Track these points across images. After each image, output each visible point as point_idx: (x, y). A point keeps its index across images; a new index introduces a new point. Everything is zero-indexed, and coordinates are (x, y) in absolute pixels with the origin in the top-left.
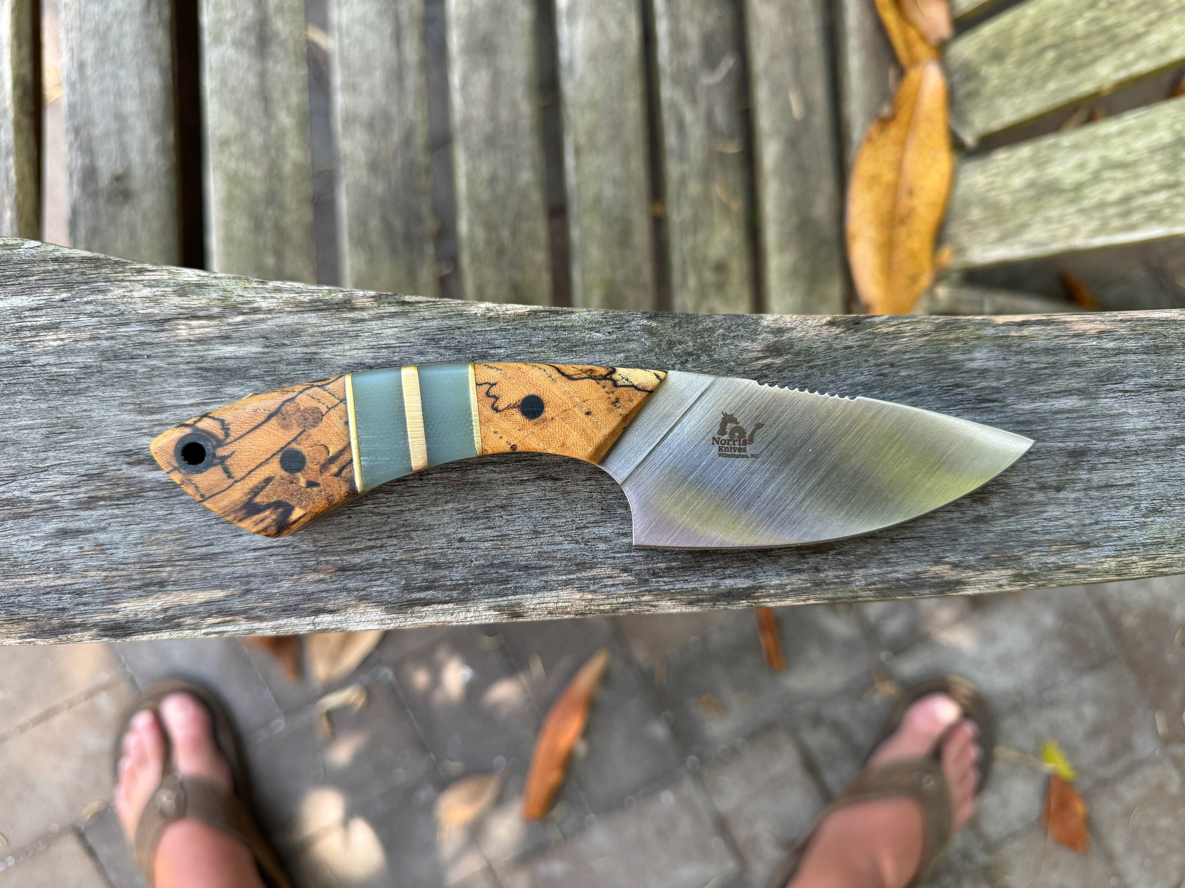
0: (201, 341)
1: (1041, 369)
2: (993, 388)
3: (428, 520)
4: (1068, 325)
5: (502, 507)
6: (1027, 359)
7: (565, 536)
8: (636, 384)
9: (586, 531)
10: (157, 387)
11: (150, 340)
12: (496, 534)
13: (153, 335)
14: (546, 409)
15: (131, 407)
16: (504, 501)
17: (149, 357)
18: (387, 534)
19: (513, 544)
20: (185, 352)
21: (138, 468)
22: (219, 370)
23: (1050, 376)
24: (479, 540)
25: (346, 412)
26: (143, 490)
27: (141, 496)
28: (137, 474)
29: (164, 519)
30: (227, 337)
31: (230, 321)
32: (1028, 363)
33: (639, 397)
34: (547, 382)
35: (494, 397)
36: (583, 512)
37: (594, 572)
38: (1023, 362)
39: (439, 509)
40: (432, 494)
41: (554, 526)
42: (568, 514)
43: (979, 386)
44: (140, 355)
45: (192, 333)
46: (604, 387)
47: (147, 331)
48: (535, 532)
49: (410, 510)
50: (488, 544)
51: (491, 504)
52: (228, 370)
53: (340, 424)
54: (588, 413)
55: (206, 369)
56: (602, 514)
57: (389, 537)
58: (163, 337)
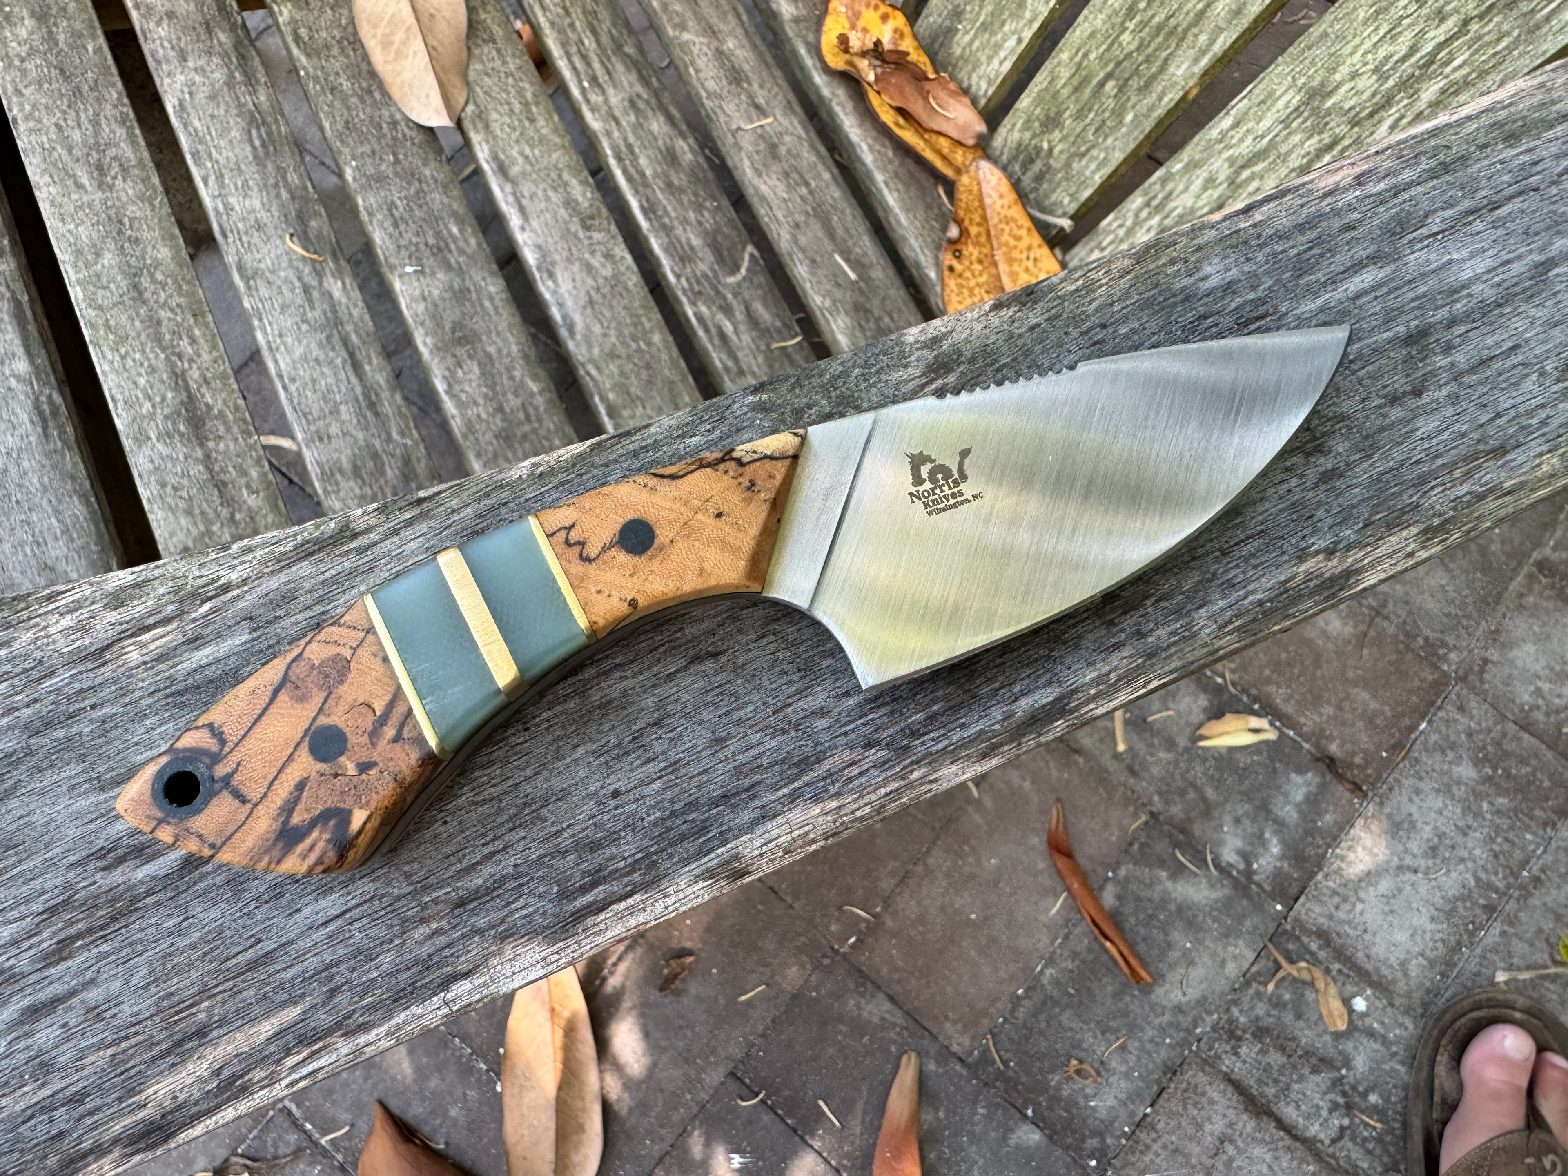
0: (161, 658)
1: (1305, 251)
2: (1253, 300)
3: (559, 783)
4: (1309, 186)
5: (655, 724)
6: (1278, 248)
7: (762, 730)
8: (769, 453)
9: (790, 710)
10: (117, 743)
11: (89, 683)
12: (662, 765)
13: (91, 675)
14: (657, 532)
15: (87, 786)
16: (656, 715)
17: (93, 707)
18: (507, 826)
19: (693, 770)
20: (143, 680)
21: (120, 870)
22: (198, 687)
23: (1322, 255)
24: (642, 784)
25: (380, 644)
26: (135, 900)
27: (136, 910)
28: (121, 880)
29: (178, 931)
30: (196, 639)
31: (194, 615)
32: (1284, 251)
33: (780, 469)
34: (645, 495)
35: (578, 543)
36: (774, 686)
37: (826, 766)
38: (1275, 254)
39: (568, 760)
40: (550, 744)
41: (740, 722)
42: (755, 696)
43: (1233, 305)
44: (79, 710)
45: (145, 651)
46: (726, 472)
47: (81, 673)
48: (718, 741)
49: (527, 779)
50: (656, 786)
51: (639, 725)
52: (211, 682)
53: (377, 665)
54: (719, 515)
55: (180, 693)
56: (802, 678)
57: (511, 830)
58: (107, 671)
